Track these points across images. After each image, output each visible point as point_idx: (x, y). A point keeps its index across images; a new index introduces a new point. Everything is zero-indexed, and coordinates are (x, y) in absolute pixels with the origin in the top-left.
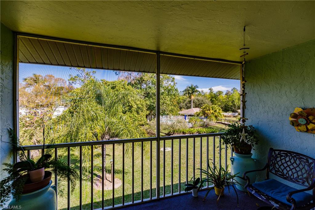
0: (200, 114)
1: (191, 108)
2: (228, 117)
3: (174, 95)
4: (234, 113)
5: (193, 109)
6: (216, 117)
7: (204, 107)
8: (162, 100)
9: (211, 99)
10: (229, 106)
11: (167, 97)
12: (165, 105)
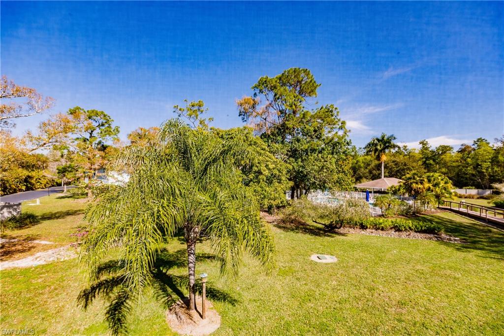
0: (399, 190)
1: (380, 178)
2: (466, 198)
3: (344, 153)
5: (385, 179)
6: (438, 197)
7: (408, 176)
8: (320, 161)
9: (424, 163)
10: (468, 176)
11: (330, 156)
12: (325, 170)
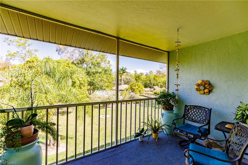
0: (128, 89)
1: (121, 85)
2: (147, 91)
3: (109, 74)
4: (151, 89)
5: (123, 85)
6: (140, 91)
7: (131, 84)
8: (101, 78)
9: (136, 79)
10: (147, 84)
11: (104, 75)
12: (103, 81)
